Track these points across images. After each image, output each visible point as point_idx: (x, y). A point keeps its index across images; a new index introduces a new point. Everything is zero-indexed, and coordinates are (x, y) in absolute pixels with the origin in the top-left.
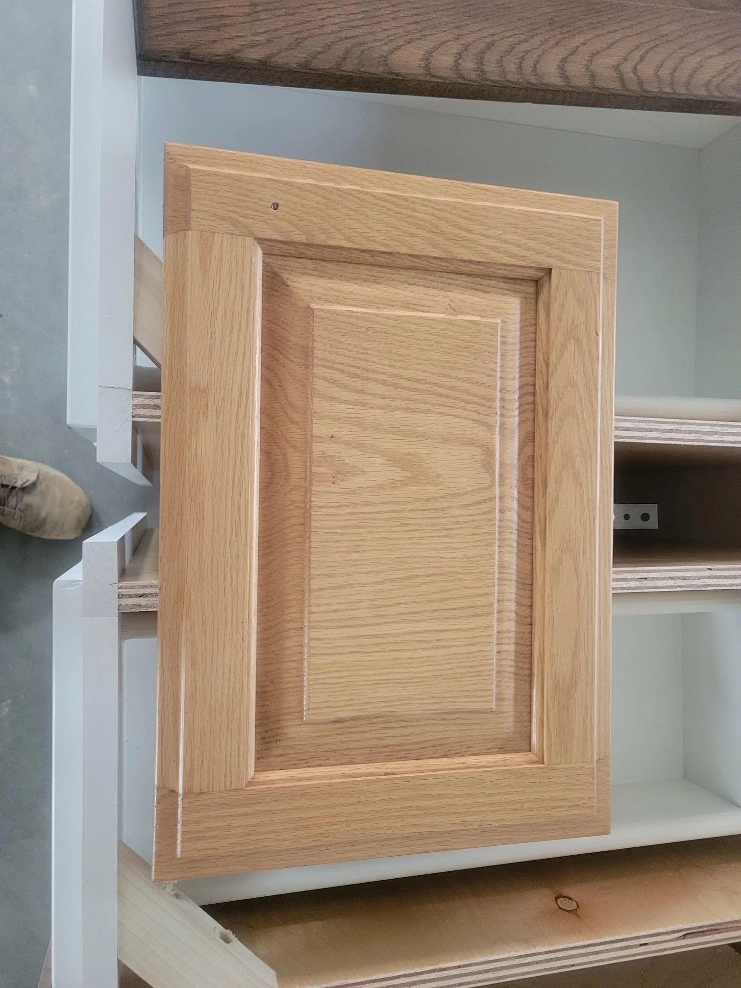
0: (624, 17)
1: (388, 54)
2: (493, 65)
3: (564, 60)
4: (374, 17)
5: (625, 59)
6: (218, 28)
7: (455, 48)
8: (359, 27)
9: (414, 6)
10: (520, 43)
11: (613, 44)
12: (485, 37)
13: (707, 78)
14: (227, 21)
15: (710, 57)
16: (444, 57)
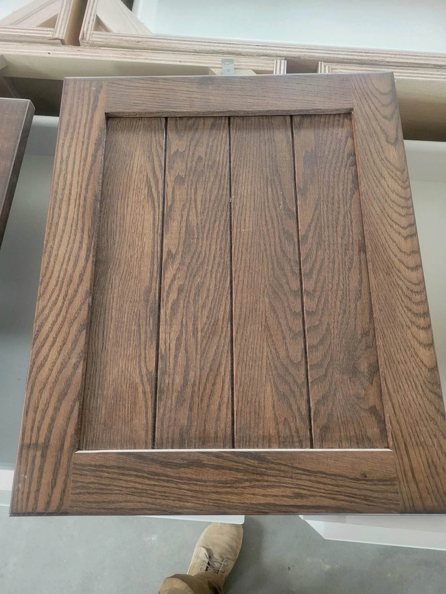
0: (376, 233)
1: (427, 368)
2: (419, 308)
3: (408, 268)
4: (407, 374)
5: (399, 233)
6: (435, 467)
7: (414, 329)
8: (415, 384)
9: (396, 351)
10: (403, 292)
11: (392, 240)
12: (405, 312)
13: (400, 188)
14: (430, 460)
15: (388, 186)
16: (421, 336)
